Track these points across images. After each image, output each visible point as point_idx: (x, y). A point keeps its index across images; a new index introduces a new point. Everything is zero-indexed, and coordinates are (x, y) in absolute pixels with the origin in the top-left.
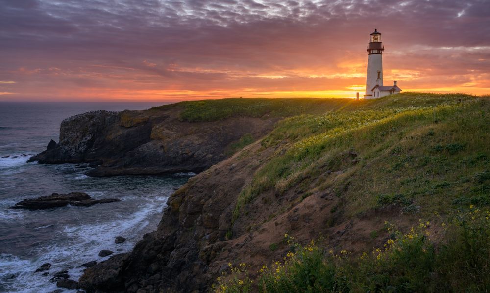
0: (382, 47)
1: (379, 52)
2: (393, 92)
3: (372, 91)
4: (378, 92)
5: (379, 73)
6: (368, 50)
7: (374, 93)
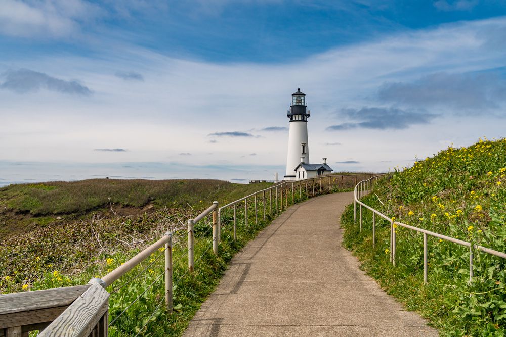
0: (307, 113)
1: (304, 118)
2: (322, 172)
3: (296, 170)
4: (303, 172)
5: (304, 147)
6: (289, 116)
7: (298, 173)
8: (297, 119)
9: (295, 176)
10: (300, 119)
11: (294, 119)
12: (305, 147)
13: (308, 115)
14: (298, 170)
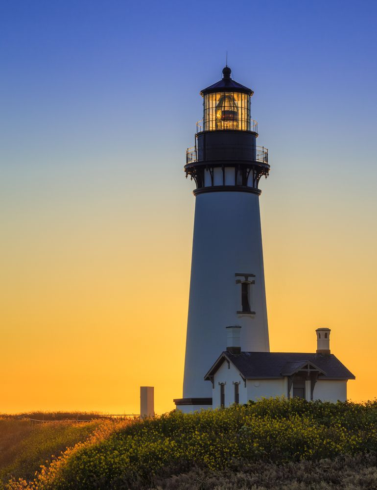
0: (259, 158)
1: (245, 180)
2: (308, 384)
3: (210, 377)
4: (237, 386)
5: (245, 287)
6: (191, 169)
7: (218, 388)
8: (218, 182)
9: (208, 401)
10: (230, 181)
11: (208, 183)
12: (252, 289)
13: (264, 169)
14: (220, 377)
